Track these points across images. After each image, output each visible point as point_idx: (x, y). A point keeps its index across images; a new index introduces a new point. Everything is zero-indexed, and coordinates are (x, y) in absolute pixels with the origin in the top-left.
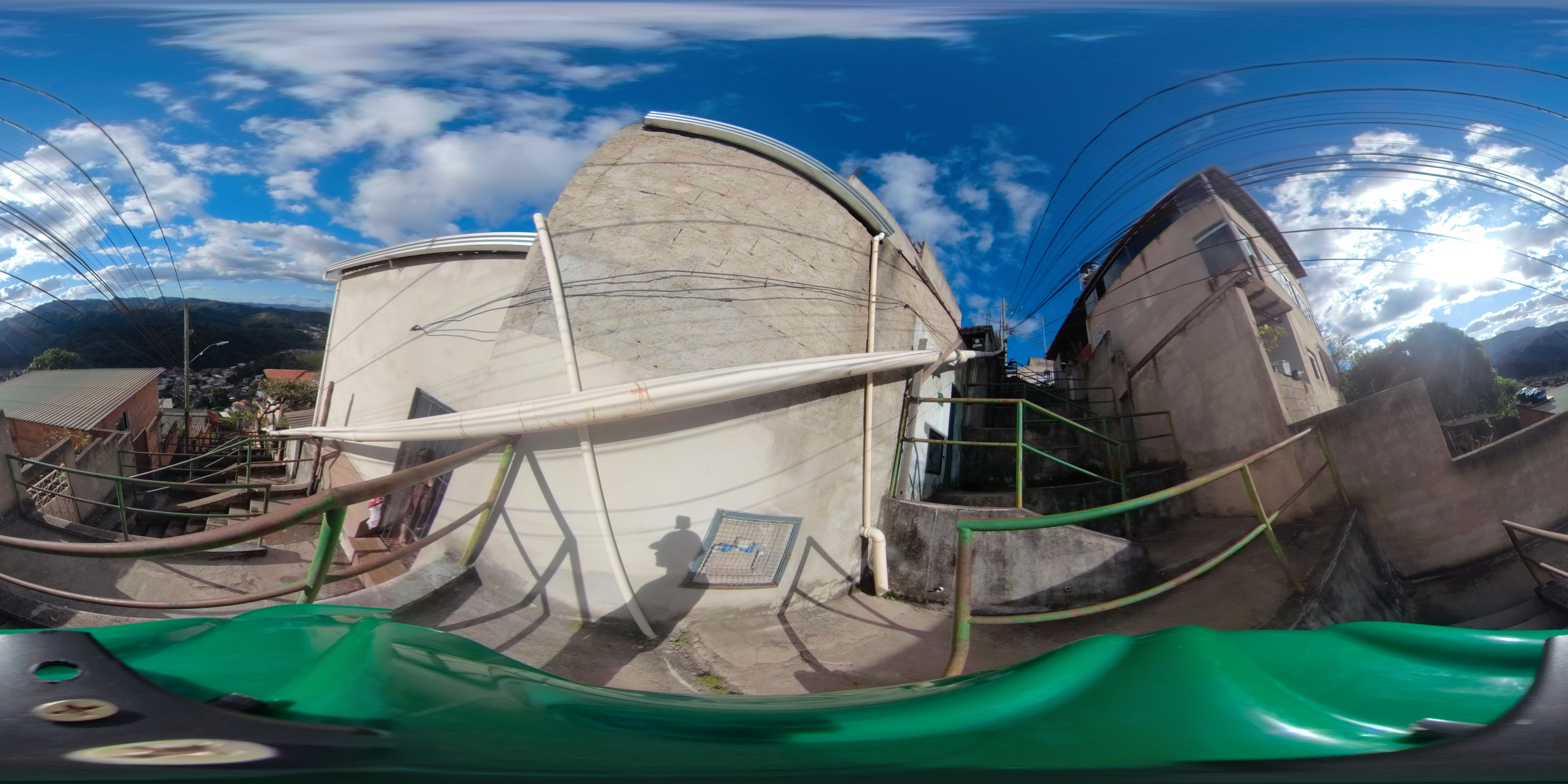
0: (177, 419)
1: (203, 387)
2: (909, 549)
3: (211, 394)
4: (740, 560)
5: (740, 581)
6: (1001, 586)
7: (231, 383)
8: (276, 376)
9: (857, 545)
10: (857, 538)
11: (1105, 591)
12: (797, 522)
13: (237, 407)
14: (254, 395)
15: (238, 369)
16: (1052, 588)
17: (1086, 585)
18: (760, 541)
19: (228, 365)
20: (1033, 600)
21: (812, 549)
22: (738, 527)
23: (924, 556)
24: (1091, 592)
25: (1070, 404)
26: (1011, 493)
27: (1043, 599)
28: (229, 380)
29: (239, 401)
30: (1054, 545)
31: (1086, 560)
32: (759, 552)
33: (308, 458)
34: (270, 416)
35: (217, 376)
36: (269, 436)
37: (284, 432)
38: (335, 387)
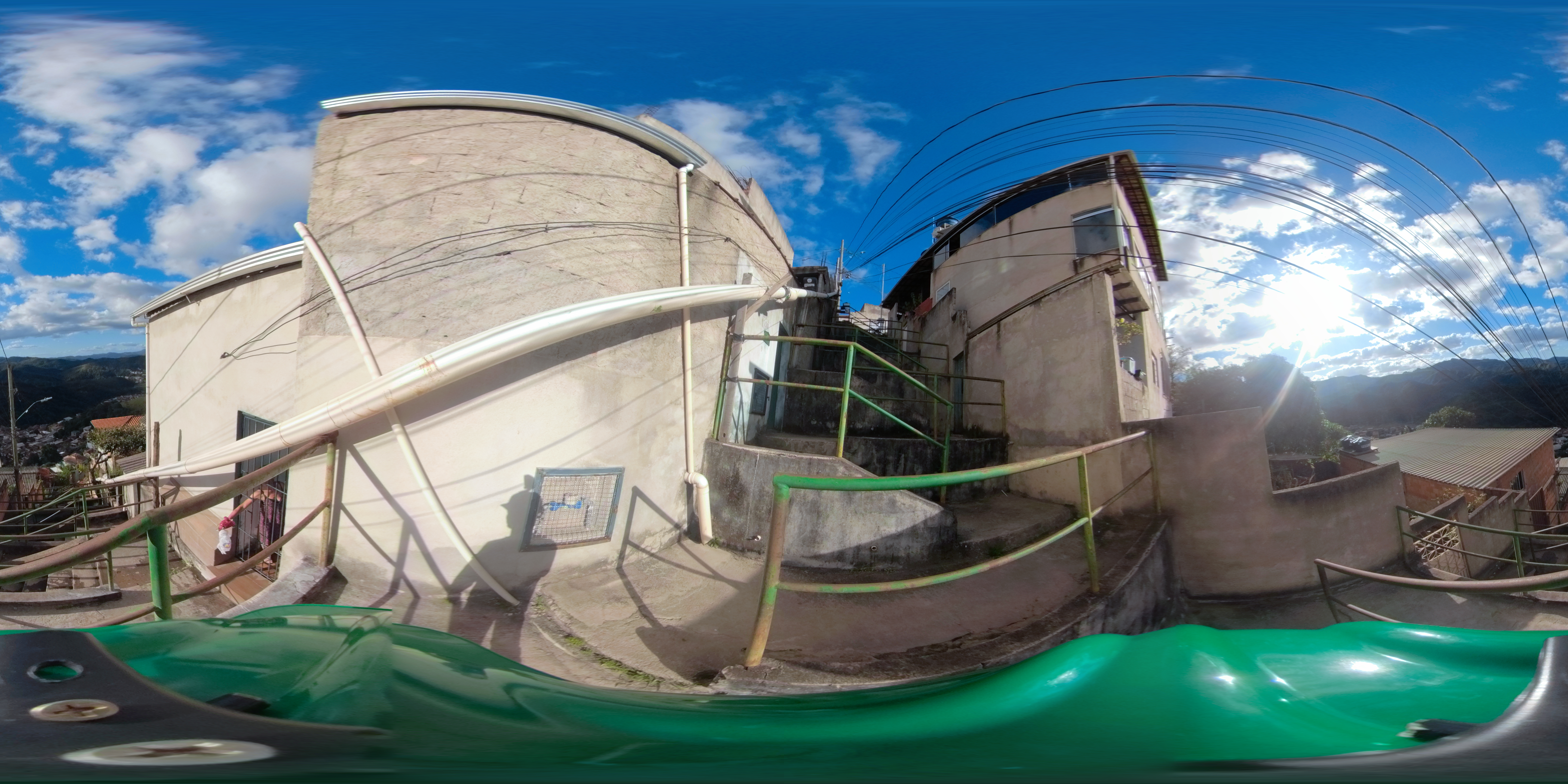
0: (6, 477)
1: (31, 445)
2: (731, 495)
3: (40, 451)
4: (570, 517)
5: (575, 538)
6: (813, 538)
7: (60, 438)
8: (103, 425)
9: (682, 492)
10: (682, 484)
11: (908, 556)
12: (619, 473)
13: (68, 461)
14: (84, 447)
15: (66, 424)
16: (860, 545)
17: (891, 546)
18: (588, 495)
19: (55, 421)
20: (840, 556)
21: (638, 499)
22: (563, 484)
23: (745, 503)
24: (895, 555)
25: (902, 356)
26: (832, 439)
27: (850, 555)
28: (57, 436)
29: (69, 455)
30: (869, 501)
31: (897, 521)
32: (588, 507)
33: (148, 499)
34: (103, 466)
35: (44, 432)
36: (105, 484)
37: (118, 479)
38: (161, 427)
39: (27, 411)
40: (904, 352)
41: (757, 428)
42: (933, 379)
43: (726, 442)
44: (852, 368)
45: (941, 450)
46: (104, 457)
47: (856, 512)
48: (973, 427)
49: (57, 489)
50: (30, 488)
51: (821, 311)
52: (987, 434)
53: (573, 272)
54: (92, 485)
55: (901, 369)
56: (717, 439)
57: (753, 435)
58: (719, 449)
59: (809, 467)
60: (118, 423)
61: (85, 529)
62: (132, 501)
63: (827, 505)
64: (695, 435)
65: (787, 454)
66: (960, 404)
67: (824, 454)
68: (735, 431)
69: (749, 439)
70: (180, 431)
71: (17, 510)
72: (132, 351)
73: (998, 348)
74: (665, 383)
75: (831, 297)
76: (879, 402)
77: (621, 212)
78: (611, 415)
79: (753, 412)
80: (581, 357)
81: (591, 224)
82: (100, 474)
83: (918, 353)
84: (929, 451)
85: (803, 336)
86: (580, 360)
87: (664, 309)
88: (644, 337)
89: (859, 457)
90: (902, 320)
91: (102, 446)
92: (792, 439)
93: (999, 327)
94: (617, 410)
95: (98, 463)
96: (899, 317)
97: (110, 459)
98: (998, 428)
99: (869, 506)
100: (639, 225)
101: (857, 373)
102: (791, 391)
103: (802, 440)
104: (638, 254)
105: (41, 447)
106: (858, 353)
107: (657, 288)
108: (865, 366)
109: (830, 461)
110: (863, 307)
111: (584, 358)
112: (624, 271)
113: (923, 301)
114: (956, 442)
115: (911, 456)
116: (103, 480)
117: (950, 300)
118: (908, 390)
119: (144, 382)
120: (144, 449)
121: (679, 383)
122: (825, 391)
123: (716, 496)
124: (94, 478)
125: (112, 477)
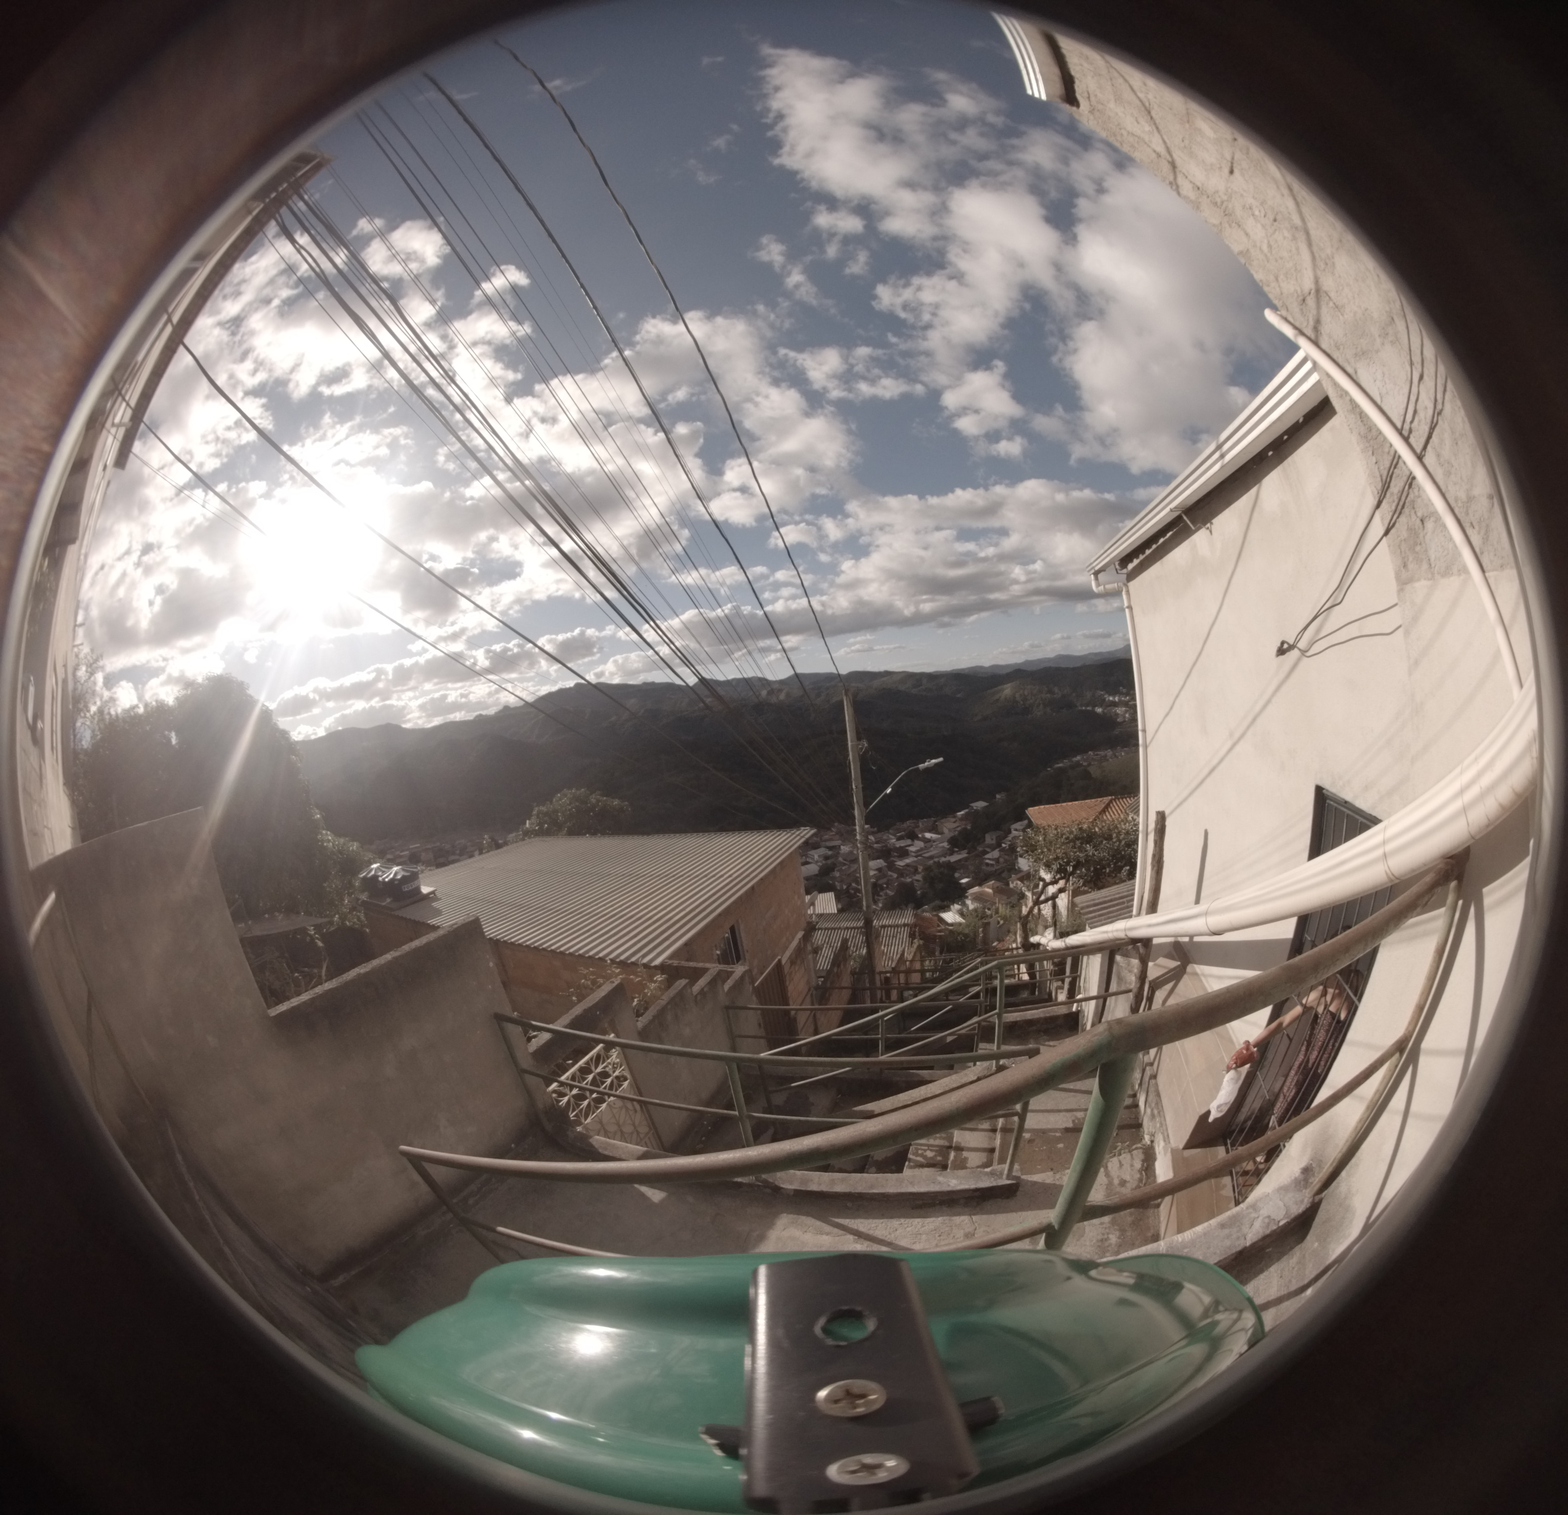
0: (848, 934)
1: (901, 863)
3: (918, 878)
7: (961, 848)
8: (1053, 818)
13: (977, 898)
14: (1011, 868)
15: (973, 817)
19: (947, 812)
28: (955, 843)
29: (980, 885)
33: (1123, 988)
34: (1046, 910)
35: (928, 836)
36: (1046, 951)
37: (1074, 940)
38: (1168, 823)
39: (889, 791)
46: (1051, 890)
49: (951, 960)
50: (896, 957)
54: (1021, 952)
60: (1084, 814)
61: (994, 1047)
62: (1094, 991)
70: (1206, 834)
71: (868, 1005)
72: (1103, 650)
82: (1040, 928)
91: (1048, 866)
95: (1037, 902)
97: (1061, 896)
105: (920, 869)
116: (1043, 941)
119: (1134, 719)
120: (1132, 875)
124: (1026, 937)
125: (1063, 935)
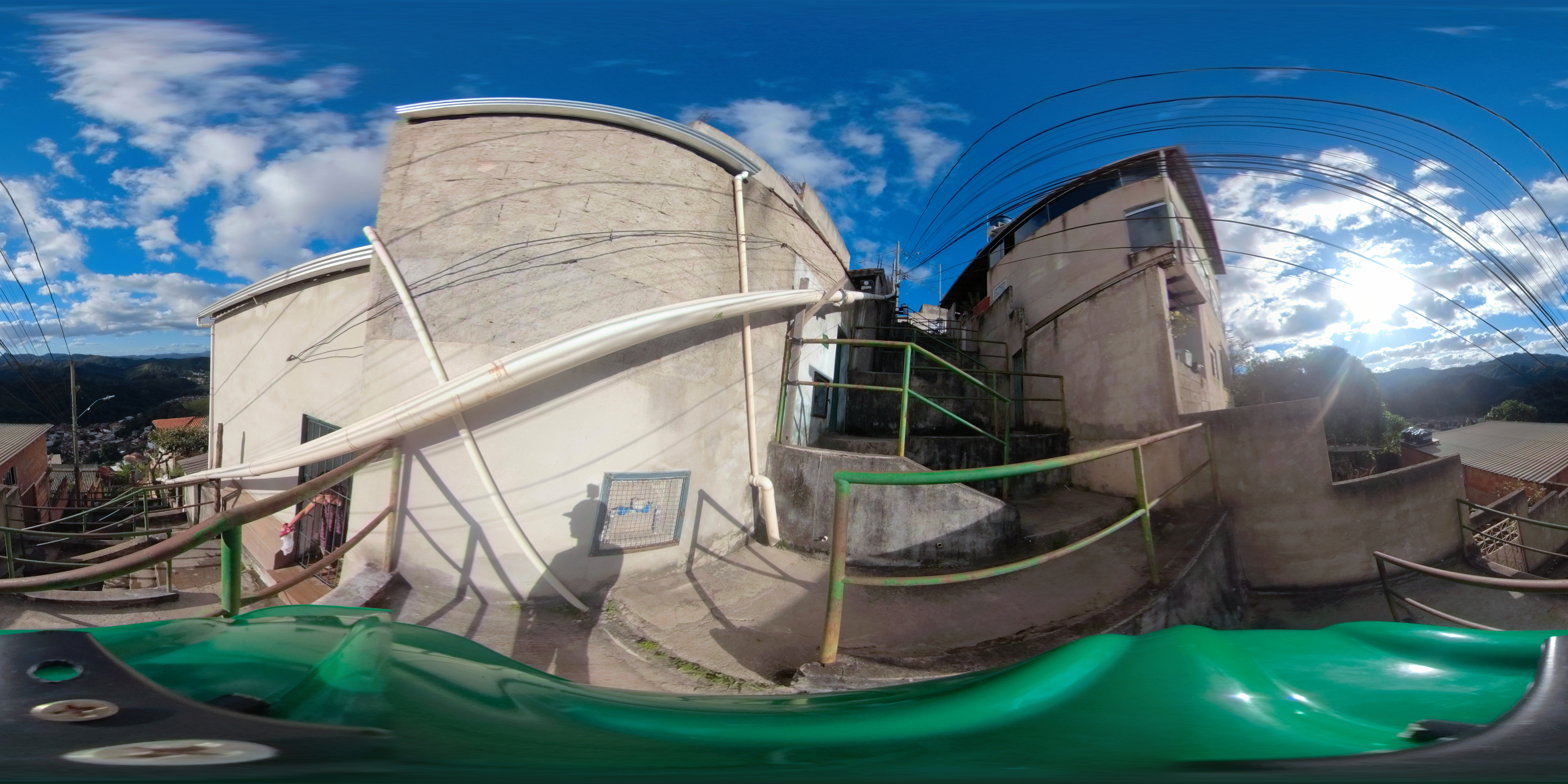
0: (66, 474)
1: (92, 443)
2: (796, 496)
3: (100, 449)
4: (638, 522)
5: (643, 542)
6: (879, 537)
7: (121, 437)
8: (165, 425)
9: (748, 495)
10: (747, 487)
11: (974, 552)
12: (686, 477)
13: (128, 460)
14: (145, 447)
15: (127, 423)
16: (926, 542)
17: (957, 543)
18: (655, 500)
19: (115, 420)
20: (907, 554)
21: (705, 503)
22: (630, 488)
23: (810, 504)
24: (961, 551)
25: (960, 354)
26: (894, 440)
27: (916, 553)
28: (118, 435)
29: (130, 454)
30: (932, 498)
31: (960, 517)
32: (656, 511)
33: (209, 501)
34: (163, 466)
35: (105, 430)
36: (165, 485)
37: (179, 480)
38: (224, 428)
39: (89, 409)
40: (963, 351)
41: (820, 431)
42: (992, 377)
43: (789, 445)
44: (911, 369)
45: (1002, 447)
46: (165, 457)
47: (920, 510)
48: (1034, 423)
49: (117, 488)
50: (90, 486)
51: (879, 313)
52: (1048, 430)
53: (637, 280)
54: (152, 485)
55: (960, 368)
56: (780, 442)
57: (816, 436)
58: (782, 452)
59: (871, 467)
60: (180, 424)
61: (146, 529)
62: (192, 503)
63: (891, 503)
64: (758, 439)
65: (849, 455)
66: (1020, 400)
67: (888, 454)
68: (797, 434)
69: (812, 442)
70: (244, 433)
71: (76, 508)
72: (195, 353)
73: (1056, 344)
74: (727, 387)
75: (889, 299)
76: (940, 401)
77: (681, 221)
78: (675, 420)
79: (814, 415)
80: (646, 363)
81: (653, 233)
82: (160, 474)
83: (978, 352)
84: (991, 448)
85: (862, 338)
86: (645, 366)
87: (725, 315)
88: (706, 343)
89: (922, 456)
90: (960, 319)
91: (163, 446)
92: (854, 441)
93: (1056, 323)
94: (681, 415)
95: (158, 463)
96: (957, 316)
97: (170, 460)
98: (1058, 424)
99: (932, 504)
100: (699, 233)
101: (915, 373)
102: (851, 393)
103: (864, 442)
104: (698, 261)
105: (101, 446)
106: (917, 355)
107: (718, 295)
108: (924, 366)
109: (891, 460)
110: (922, 307)
111: (648, 364)
112: (685, 278)
113: (981, 300)
114: (1017, 438)
115: (973, 453)
116: (163, 480)
117: (1007, 298)
118: (969, 389)
119: (208, 384)
120: (206, 451)
121: (741, 387)
122: (885, 391)
123: (782, 498)
124: (154, 479)
125: (172, 478)
